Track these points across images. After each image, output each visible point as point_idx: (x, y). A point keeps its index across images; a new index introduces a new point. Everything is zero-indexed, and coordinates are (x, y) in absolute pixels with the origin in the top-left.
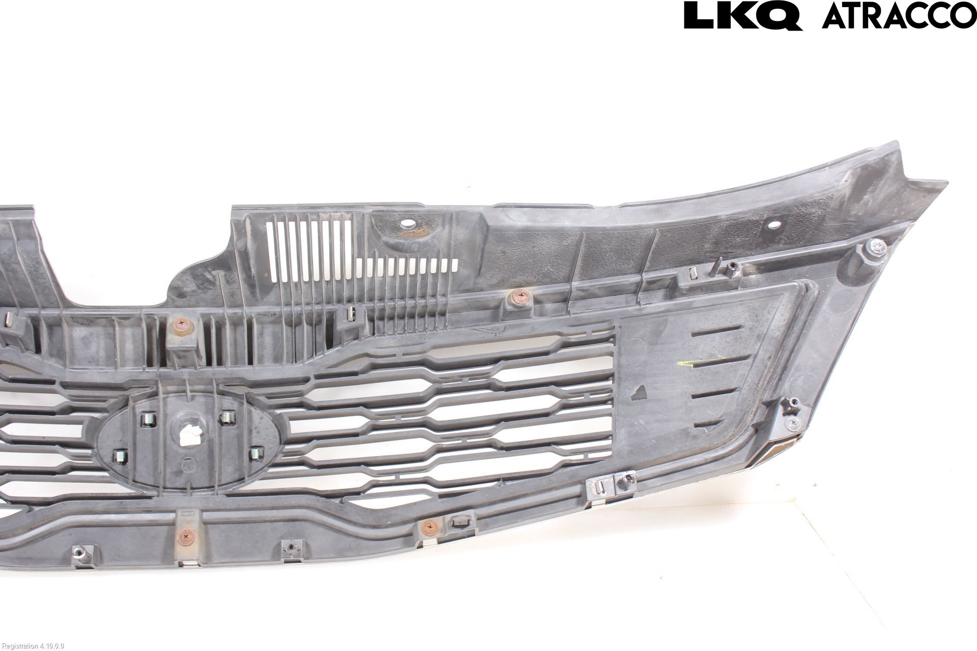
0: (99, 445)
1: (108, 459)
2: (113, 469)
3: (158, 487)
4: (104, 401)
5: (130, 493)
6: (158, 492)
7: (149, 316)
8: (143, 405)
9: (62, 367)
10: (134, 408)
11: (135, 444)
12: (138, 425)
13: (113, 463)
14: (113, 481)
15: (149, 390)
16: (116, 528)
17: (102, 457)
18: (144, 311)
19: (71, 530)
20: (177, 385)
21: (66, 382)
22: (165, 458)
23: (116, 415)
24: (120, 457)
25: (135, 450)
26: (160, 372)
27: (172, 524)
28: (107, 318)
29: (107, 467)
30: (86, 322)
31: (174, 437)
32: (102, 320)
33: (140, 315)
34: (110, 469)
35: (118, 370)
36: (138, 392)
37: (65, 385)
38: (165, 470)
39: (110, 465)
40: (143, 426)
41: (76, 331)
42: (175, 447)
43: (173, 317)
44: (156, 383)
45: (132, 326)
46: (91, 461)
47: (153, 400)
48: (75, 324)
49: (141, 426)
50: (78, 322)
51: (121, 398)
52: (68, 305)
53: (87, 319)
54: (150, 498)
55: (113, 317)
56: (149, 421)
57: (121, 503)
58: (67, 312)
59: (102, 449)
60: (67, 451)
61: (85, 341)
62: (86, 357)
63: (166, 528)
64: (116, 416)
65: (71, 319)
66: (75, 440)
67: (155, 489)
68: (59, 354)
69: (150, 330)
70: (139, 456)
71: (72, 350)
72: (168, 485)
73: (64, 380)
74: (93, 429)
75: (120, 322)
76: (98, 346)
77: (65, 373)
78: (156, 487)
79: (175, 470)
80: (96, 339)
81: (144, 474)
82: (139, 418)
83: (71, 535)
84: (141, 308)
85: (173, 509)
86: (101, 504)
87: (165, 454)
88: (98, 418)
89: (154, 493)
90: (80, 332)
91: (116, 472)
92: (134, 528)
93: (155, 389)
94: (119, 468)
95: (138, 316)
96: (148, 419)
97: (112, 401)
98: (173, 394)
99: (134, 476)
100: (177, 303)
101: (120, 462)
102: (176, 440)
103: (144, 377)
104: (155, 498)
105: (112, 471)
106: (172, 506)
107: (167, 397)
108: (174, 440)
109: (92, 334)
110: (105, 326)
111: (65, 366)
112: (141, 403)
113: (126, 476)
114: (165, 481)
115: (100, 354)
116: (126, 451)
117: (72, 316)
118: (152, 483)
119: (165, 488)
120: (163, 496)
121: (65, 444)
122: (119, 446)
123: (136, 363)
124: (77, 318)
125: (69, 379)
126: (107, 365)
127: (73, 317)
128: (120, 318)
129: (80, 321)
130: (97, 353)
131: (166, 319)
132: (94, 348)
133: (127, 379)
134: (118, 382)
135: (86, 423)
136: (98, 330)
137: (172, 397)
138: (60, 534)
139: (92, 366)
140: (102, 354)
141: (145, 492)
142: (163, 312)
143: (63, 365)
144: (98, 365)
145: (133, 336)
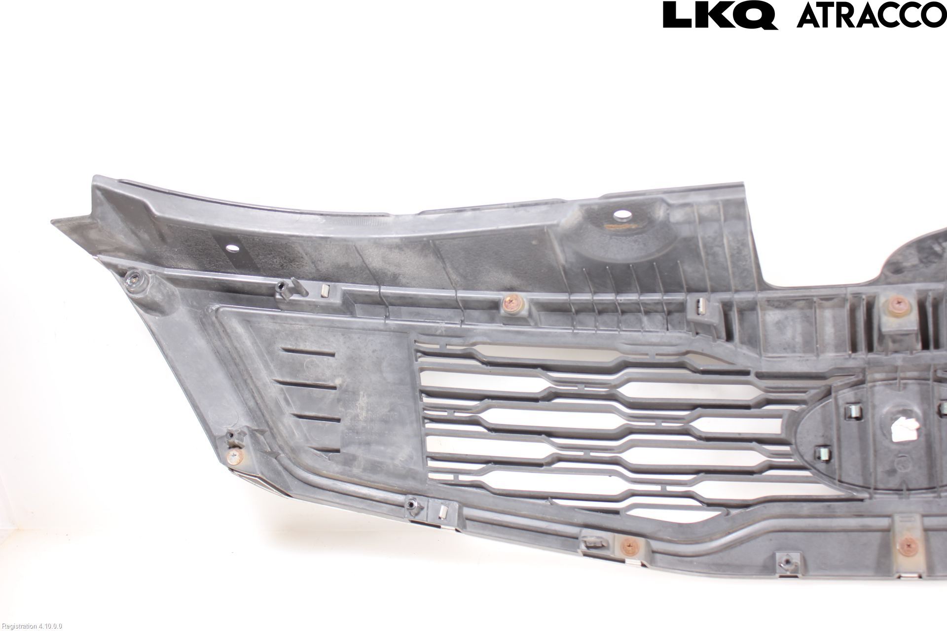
0: (798, 440)
1: (809, 457)
2: (815, 468)
3: (869, 488)
4: (805, 392)
5: (838, 496)
6: (870, 493)
7: (857, 296)
8: (848, 394)
9: (757, 356)
10: (836, 399)
11: (839, 439)
12: (842, 419)
13: (815, 462)
14: (819, 481)
15: (853, 379)
16: (822, 534)
17: (802, 454)
18: (850, 290)
19: (771, 535)
20: (886, 372)
21: (762, 373)
22: (875, 456)
23: (815, 407)
24: (824, 454)
25: (840, 447)
26: (869, 358)
27: (887, 531)
28: (807, 299)
29: (808, 466)
30: (782, 305)
31: (885, 432)
32: (801, 302)
33: (846, 294)
34: (811, 468)
35: (821, 358)
36: (841, 381)
37: (760, 376)
38: (875, 469)
39: (812, 464)
40: (847, 419)
41: (769, 315)
42: (886, 443)
43: (885, 297)
44: (863, 370)
45: (833, 307)
46: (791, 458)
47: (858, 389)
48: (770, 307)
49: (845, 419)
50: (773, 306)
51: (823, 388)
52: (764, 286)
53: (784, 302)
54: (862, 500)
55: (815, 299)
56: (856, 414)
57: (829, 506)
58: (762, 296)
59: (801, 445)
60: (764, 448)
61: (780, 325)
62: (780, 344)
63: (878, 534)
64: (816, 409)
65: (766, 303)
66: (774, 437)
67: (866, 491)
68: (752, 341)
69: (853, 311)
70: (845, 453)
71: (765, 336)
72: (881, 486)
73: (760, 371)
74: (792, 423)
75: (821, 303)
76: (794, 331)
77: (760, 362)
78: (866, 488)
79: (888, 468)
80: (791, 323)
81: (852, 473)
82: (842, 411)
83: (771, 540)
84: (846, 286)
85: (889, 513)
86: (806, 507)
87: (875, 451)
88: (797, 411)
89: (865, 495)
90: (772, 316)
91: (818, 471)
92: (842, 534)
93: (861, 377)
94: (822, 467)
95: (843, 296)
96: (855, 411)
97: (813, 392)
98: (880, 383)
99: (840, 476)
100: (889, 280)
101: (824, 461)
102: (888, 434)
103: (851, 364)
104: (867, 502)
105: (814, 470)
106: (889, 510)
107: (875, 386)
108: (884, 435)
109: (787, 318)
110: (802, 309)
111: (760, 355)
112: (844, 393)
113: (831, 475)
114: (876, 481)
115: (797, 340)
116: (830, 447)
117: (769, 299)
118: (861, 484)
119: (876, 489)
120: (875, 498)
121: (762, 441)
122: (821, 441)
123: (838, 348)
124: (773, 301)
125: (765, 368)
126: (804, 352)
127: (769, 301)
128: (822, 299)
129: (776, 304)
130: (794, 338)
131: (874, 297)
132: (789, 334)
133: (831, 368)
134: (820, 371)
135: (786, 417)
136: (794, 313)
137: (880, 385)
138: (759, 539)
139: (788, 353)
140: (799, 339)
141: (855, 494)
142: (872, 290)
143: (757, 354)
144: (794, 352)
145: (834, 317)
